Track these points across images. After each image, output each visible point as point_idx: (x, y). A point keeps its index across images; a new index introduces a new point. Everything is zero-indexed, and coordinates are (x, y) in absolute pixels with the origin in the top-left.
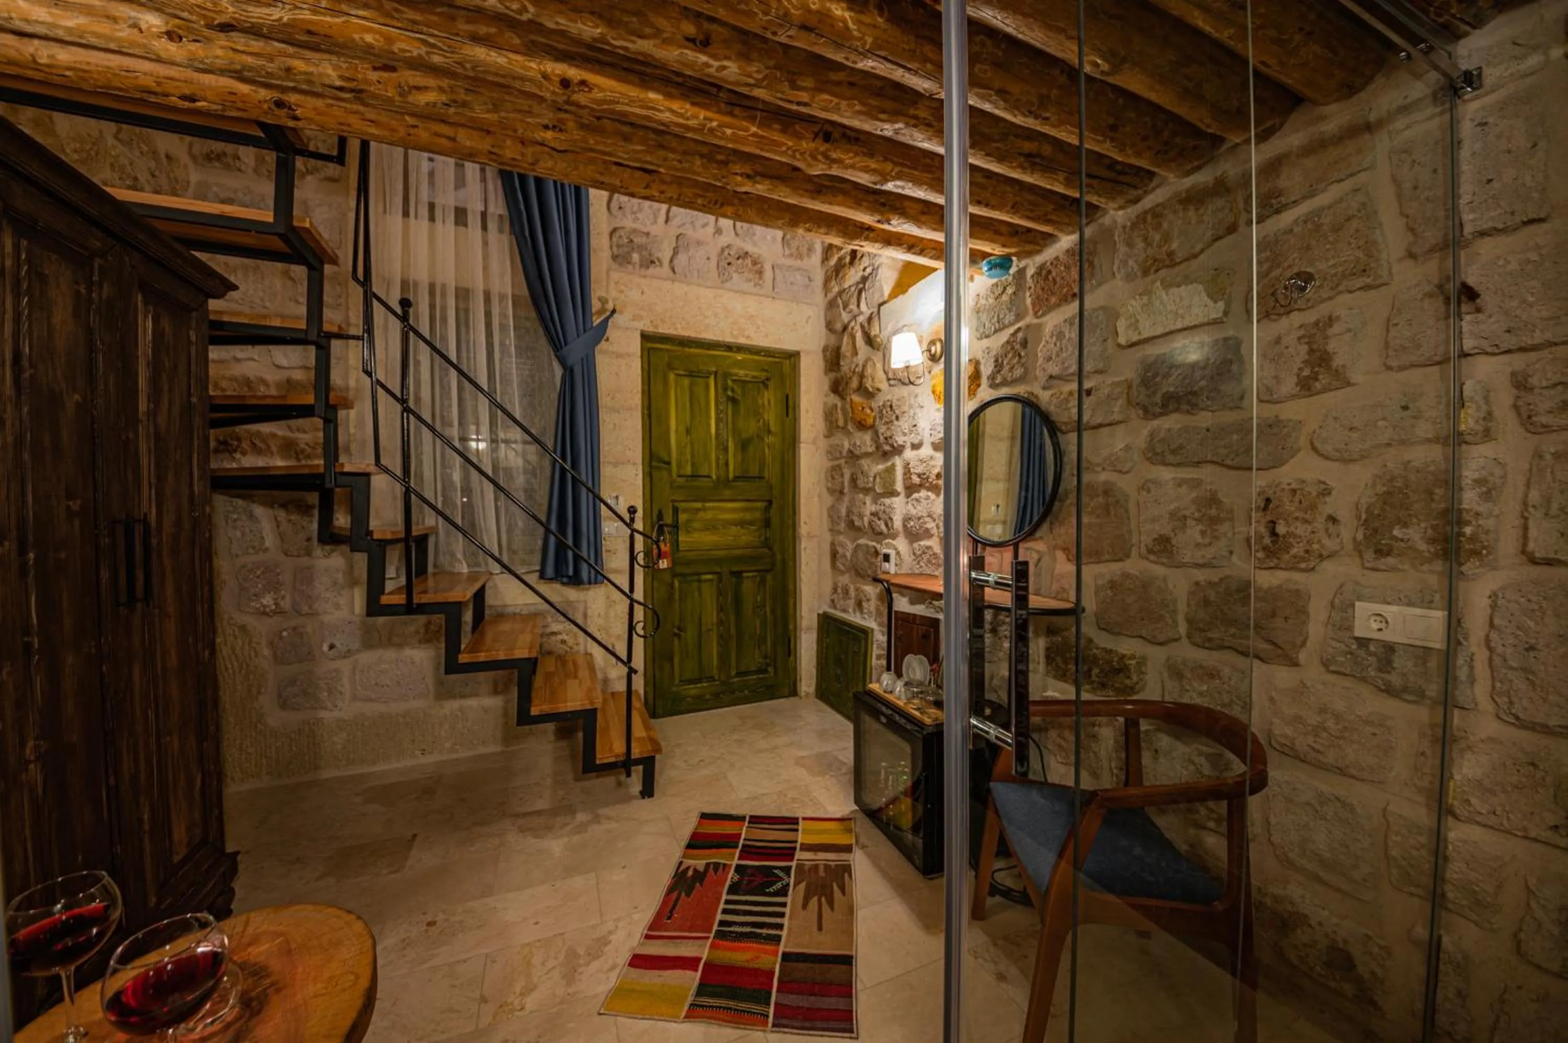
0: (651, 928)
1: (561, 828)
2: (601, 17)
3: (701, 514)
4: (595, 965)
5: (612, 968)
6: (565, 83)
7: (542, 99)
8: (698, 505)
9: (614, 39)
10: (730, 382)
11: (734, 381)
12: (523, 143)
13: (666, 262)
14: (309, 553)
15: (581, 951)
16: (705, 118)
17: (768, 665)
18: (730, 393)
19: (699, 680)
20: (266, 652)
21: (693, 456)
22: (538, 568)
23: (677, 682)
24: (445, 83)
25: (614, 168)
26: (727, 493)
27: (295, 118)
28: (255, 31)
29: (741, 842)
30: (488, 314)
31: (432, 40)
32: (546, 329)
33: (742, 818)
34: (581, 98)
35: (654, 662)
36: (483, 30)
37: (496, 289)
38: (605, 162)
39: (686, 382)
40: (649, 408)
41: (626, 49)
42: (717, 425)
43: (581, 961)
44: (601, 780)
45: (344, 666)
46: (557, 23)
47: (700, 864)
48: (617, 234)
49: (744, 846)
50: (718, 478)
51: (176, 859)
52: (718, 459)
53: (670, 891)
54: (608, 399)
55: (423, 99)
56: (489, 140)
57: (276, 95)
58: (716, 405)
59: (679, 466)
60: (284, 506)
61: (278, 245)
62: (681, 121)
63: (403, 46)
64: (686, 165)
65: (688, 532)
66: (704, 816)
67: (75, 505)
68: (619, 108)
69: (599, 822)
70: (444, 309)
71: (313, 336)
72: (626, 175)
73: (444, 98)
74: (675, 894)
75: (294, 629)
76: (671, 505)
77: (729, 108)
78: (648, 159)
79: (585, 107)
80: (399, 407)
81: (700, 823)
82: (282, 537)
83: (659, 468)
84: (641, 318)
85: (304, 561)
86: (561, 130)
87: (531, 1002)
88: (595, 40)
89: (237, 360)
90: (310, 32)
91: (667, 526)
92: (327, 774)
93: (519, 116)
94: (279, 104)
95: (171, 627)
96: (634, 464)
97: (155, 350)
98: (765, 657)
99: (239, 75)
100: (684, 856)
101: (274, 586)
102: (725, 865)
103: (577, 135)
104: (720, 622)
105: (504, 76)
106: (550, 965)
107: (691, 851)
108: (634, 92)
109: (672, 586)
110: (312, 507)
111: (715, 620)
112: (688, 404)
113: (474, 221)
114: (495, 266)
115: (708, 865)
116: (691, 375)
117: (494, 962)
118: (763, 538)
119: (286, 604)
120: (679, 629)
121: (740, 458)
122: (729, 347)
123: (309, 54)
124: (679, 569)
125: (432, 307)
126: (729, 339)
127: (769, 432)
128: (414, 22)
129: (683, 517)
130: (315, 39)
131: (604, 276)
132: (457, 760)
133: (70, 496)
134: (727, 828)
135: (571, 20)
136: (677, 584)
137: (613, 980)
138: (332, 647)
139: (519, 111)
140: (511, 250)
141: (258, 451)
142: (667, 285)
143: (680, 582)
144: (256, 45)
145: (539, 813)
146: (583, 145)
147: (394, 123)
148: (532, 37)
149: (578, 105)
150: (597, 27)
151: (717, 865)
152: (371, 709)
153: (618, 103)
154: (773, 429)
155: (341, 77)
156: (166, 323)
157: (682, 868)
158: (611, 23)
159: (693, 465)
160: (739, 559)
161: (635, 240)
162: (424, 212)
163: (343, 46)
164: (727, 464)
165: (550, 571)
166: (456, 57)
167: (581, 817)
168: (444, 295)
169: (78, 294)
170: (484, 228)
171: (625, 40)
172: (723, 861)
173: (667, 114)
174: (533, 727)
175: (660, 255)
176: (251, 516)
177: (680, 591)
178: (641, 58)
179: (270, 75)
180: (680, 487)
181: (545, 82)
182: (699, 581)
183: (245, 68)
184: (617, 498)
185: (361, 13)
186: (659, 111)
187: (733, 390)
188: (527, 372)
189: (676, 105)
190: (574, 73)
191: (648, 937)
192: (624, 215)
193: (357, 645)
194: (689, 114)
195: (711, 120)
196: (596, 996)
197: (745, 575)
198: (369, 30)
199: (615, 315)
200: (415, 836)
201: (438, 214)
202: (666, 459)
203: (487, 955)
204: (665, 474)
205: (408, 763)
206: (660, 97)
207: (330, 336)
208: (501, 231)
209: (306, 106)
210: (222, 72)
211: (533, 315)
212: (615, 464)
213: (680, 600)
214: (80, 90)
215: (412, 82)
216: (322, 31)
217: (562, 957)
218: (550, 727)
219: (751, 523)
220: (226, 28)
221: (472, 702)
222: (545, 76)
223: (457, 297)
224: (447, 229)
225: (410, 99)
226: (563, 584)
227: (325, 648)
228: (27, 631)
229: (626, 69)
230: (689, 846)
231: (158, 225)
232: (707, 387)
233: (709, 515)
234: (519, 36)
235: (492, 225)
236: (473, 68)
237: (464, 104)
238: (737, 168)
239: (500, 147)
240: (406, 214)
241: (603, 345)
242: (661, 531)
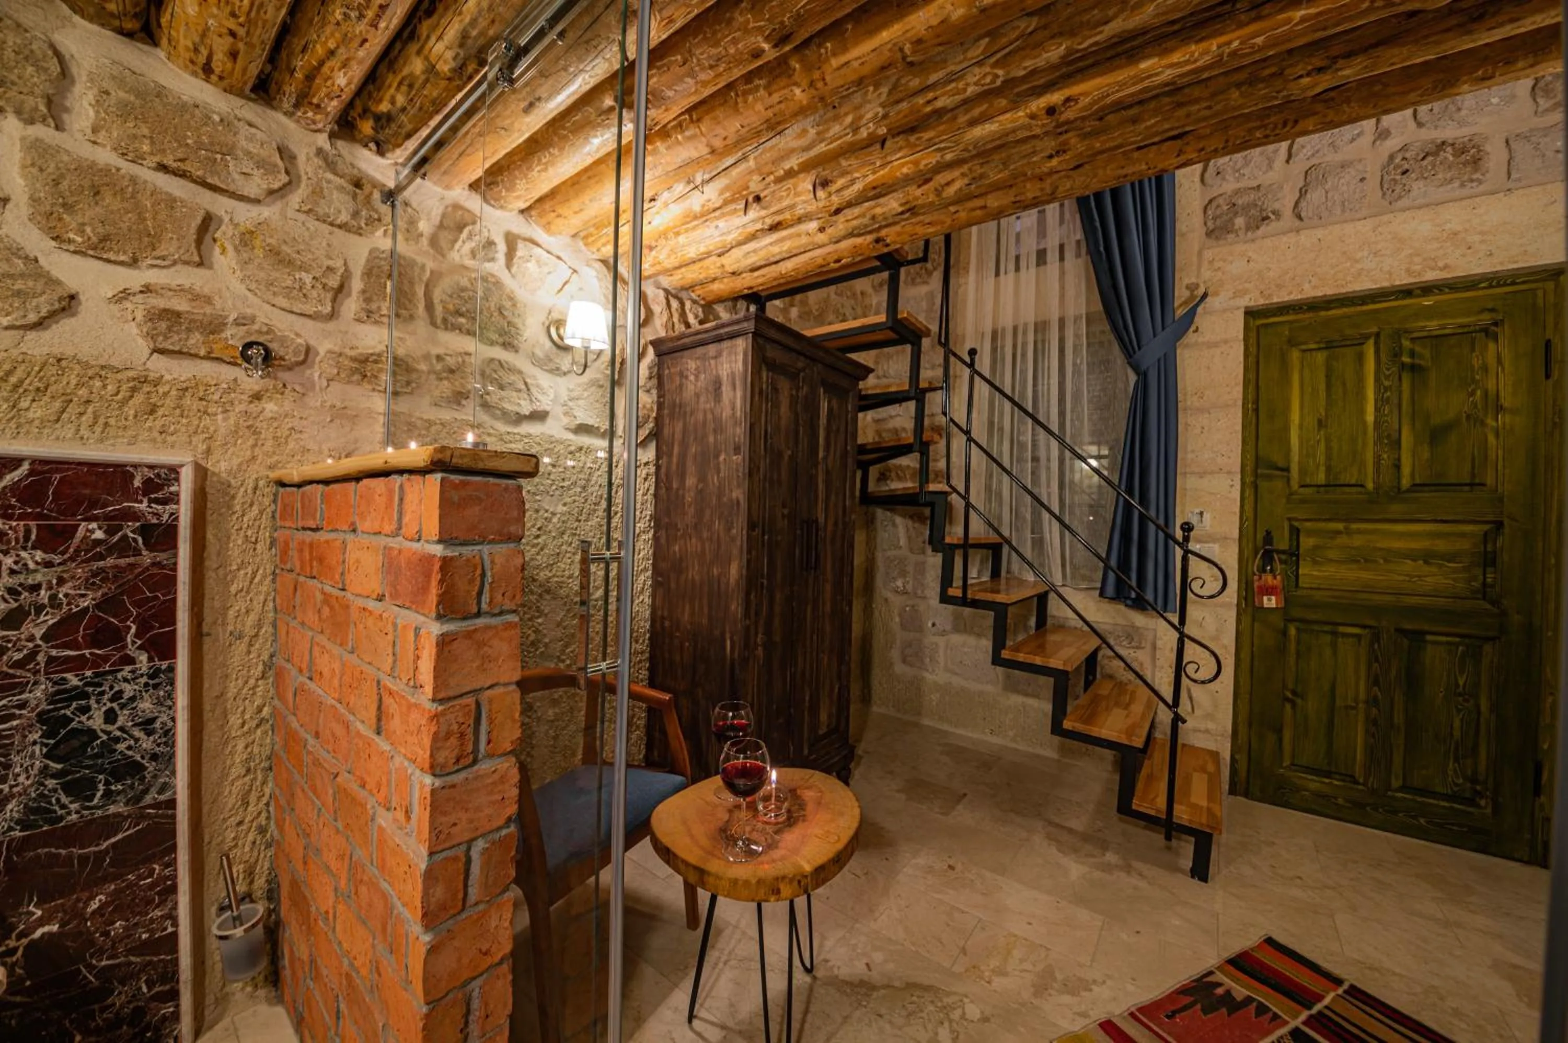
0: (1141, 1010)
1: (1087, 855)
2: (1061, 34)
3: (1342, 540)
4: (1066, 999)
5: (1084, 1015)
6: (1051, 111)
7: (1034, 137)
8: (1340, 526)
9: (1080, 44)
10: (1406, 343)
11: (1413, 340)
12: (1041, 179)
13: (1288, 212)
14: (923, 552)
15: (1059, 976)
16: (1219, 47)
17: (1480, 794)
18: (1406, 359)
19: (1328, 774)
20: (897, 619)
21: (1329, 457)
22: (1099, 585)
23: (1286, 763)
24: (965, 168)
25: (1136, 155)
26: (1396, 509)
27: (887, 245)
28: (850, 205)
29: (1318, 1007)
30: (1062, 340)
31: (942, 145)
32: (1120, 339)
33: (1338, 982)
34: (1070, 114)
35: (1250, 725)
36: (976, 112)
37: (1071, 312)
38: (1124, 153)
39: (1321, 357)
40: (1256, 401)
41: (1096, 43)
42: (1377, 409)
43: (1055, 985)
44: (1148, 832)
45: (941, 641)
46: (1025, 68)
47: (1240, 992)
48: (1214, 204)
49: (1320, 1013)
50: (1377, 487)
51: (821, 732)
52: (1378, 459)
53: (1183, 991)
54: (1195, 398)
55: (951, 191)
56: (1013, 192)
57: (874, 236)
58: (1377, 380)
59: (1303, 472)
60: (911, 517)
61: (891, 335)
62: (1188, 68)
63: (924, 162)
64: (1219, 107)
65: (1315, 562)
66: (1270, 941)
67: (786, 511)
68: (1108, 100)
69: (1129, 873)
70: (1025, 344)
71: (912, 394)
72: (1151, 155)
73: (966, 181)
74: (1188, 1000)
75: (913, 606)
76: (1286, 525)
77: (1253, 14)
78: (1166, 126)
79: (1076, 119)
80: (965, 438)
81: (1259, 946)
82: (909, 538)
83: (1269, 477)
84: (1245, 292)
85: (921, 558)
86: (1064, 152)
87: (999, 983)
88: (1063, 57)
89: (891, 417)
90: (874, 188)
91: (1279, 552)
92: (926, 722)
93: (1025, 161)
94: (877, 241)
95: (828, 587)
96: (1229, 473)
97: (829, 421)
98: (1474, 780)
99: (851, 235)
100: (1219, 968)
101: (903, 574)
102: (1276, 1016)
103: (1081, 147)
104: (1372, 702)
105: (999, 138)
106: (1028, 966)
107: (1231, 969)
108: (1121, 75)
109: (1285, 633)
110: (926, 518)
111: (1362, 696)
112: (1322, 387)
113: (1052, 256)
114: (1071, 292)
115: (1249, 1000)
116: (1329, 346)
117: (983, 929)
118: (1476, 584)
119: (909, 587)
120: (1294, 693)
121: (1426, 455)
122: (1406, 292)
123: (882, 200)
124: (1296, 613)
125: (1015, 346)
126: (1403, 279)
127: (1499, 408)
128: (930, 140)
129: (1307, 542)
130: (878, 190)
131: (1195, 259)
132: (1016, 750)
133: (784, 506)
134: (1304, 978)
135: (1035, 57)
136: (1292, 631)
137: (1077, 1026)
138: (934, 625)
139: (1025, 157)
140: (1087, 270)
141: (900, 479)
142: (1291, 239)
143: (1298, 629)
144: (857, 211)
145: (1070, 831)
146: (1090, 153)
147: (942, 217)
148: (1016, 90)
149: (1068, 122)
150: (1061, 44)
151: (1262, 1009)
152: (957, 681)
153: (1108, 95)
154: (1506, 401)
155: (901, 205)
156: (835, 403)
157: (1209, 979)
158: (1072, 34)
159: (1329, 469)
160: (1416, 612)
161: (1240, 202)
162: (1012, 266)
163: (894, 184)
164: (1398, 467)
165: (1110, 590)
166: (961, 147)
167: (1111, 857)
168: (1025, 333)
169: (792, 395)
170: (1062, 258)
171: (1090, 37)
172: (1274, 1009)
173: (1169, 72)
174: (1090, 747)
175: (1277, 206)
176: (894, 525)
177: (1298, 642)
178: (1114, 40)
179: (866, 226)
180: (1303, 501)
181: (1033, 122)
182: (1334, 634)
183: (854, 229)
184: (1201, 514)
185: (898, 156)
186: (1157, 74)
187: (1412, 354)
188: (1098, 387)
189: (1176, 57)
190: (1055, 98)
191: (1132, 1015)
192: (1224, 179)
193: (948, 627)
194: (1196, 54)
195: (1229, 43)
196: (1055, 1025)
197: (1429, 638)
198: (903, 165)
199: (1208, 299)
200: (965, 795)
201: (1023, 264)
202: (1281, 464)
203: (980, 920)
204: (1279, 484)
205: (976, 736)
206: (1156, 60)
207: (925, 391)
208: (1078, 255)
209: (890, 234)
210: (845, 237)
211: (1107, 328)
212: (1201, 475)
213: (1298, 654)
214: (799, 280)
215: (943, 182)
216: (879, 183)
217: (1040, 967)
218: (1108, 754)
219: (1451, 557)
220: (838, 211)
221: (1031, 702)
222: (1033, 117)
223: (1036, 331)
224: (1029, 274)
225: (944, 195)
226: (1126, 605)
227: (930, 625)
228: (762, 577)
229: (1109, 59)
230: (1232, 962)
231: (828, 344)
232: (1360, 358)
233: (1358, 541)
234: (1005, 98)
235: (1069, 254)
236: (975, 147)
237: (982, 176)
238: (1299, 70)
239: (1021, 194)
240: (997, 274)
241: (1190, 337)
242: (1268, 557)
